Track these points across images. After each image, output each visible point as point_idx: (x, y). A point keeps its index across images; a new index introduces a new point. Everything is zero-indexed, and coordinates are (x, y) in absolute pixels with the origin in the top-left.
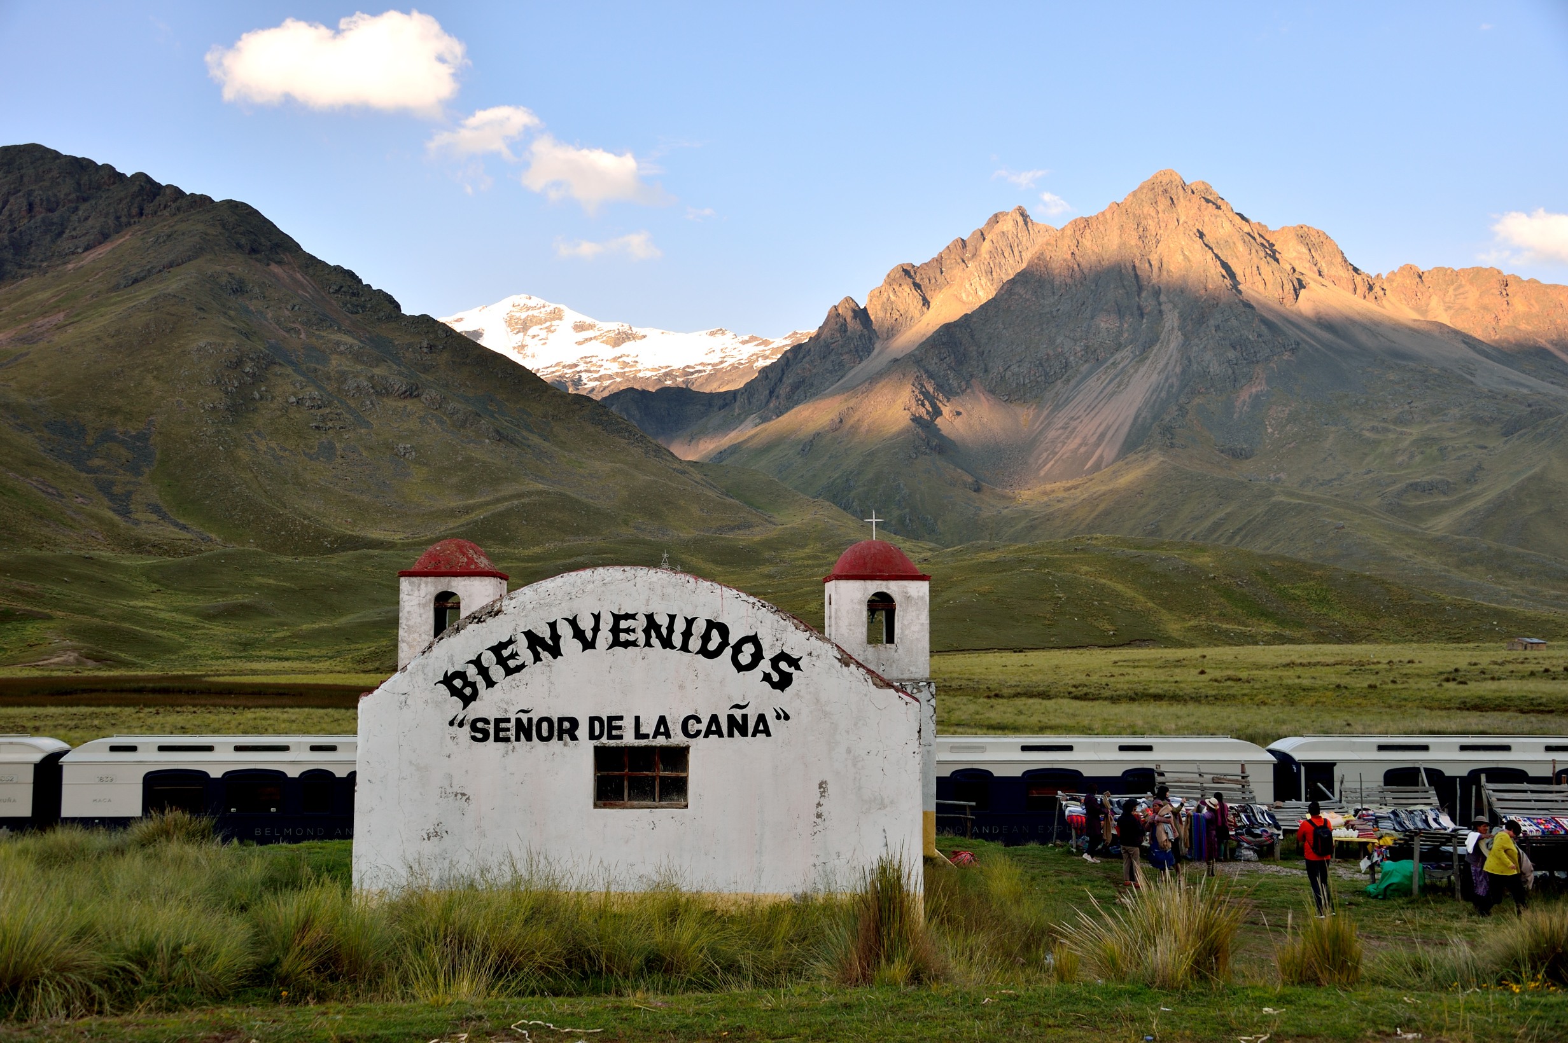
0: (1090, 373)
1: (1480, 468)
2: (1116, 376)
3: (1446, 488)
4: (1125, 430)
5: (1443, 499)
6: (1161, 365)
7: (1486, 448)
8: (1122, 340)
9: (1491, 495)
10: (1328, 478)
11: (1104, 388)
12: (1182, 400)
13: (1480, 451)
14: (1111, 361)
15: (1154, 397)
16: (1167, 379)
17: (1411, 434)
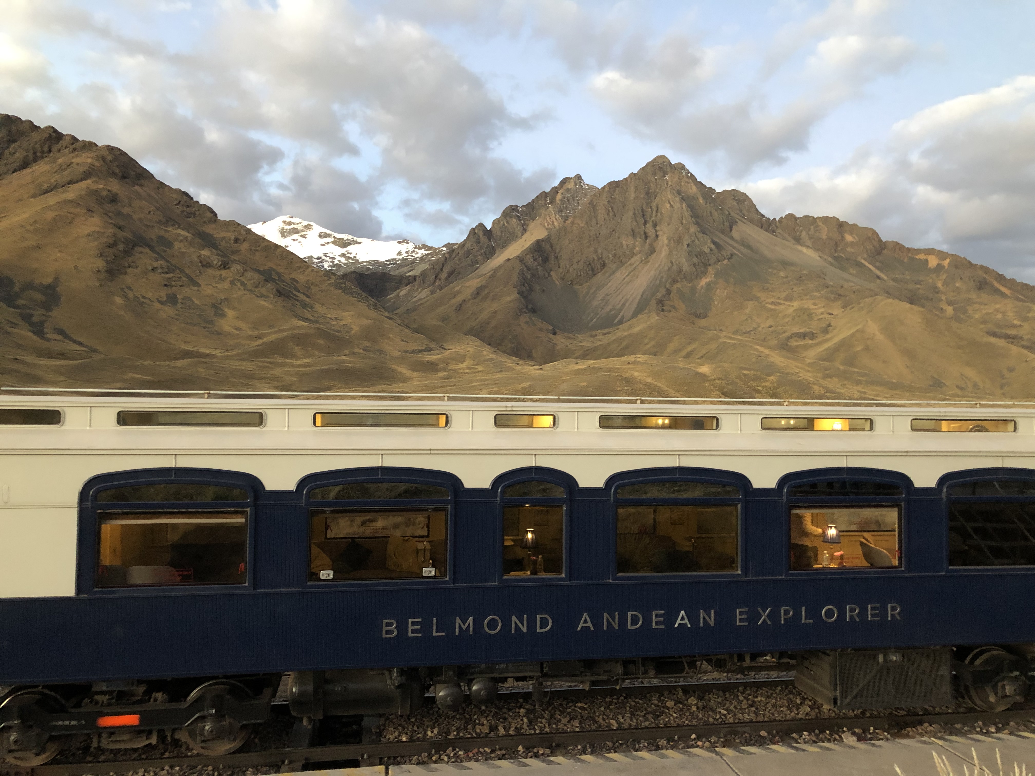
0: (617, 269)
1: (829, 325)
2: (632, 271)
3: (812, 336)
4: (637, 301)
5: (810, 342)
6: (657, 266)
7: (833, 314)
8: (635, 251)
9: (836, 340)
10: (748, 330)
11: (625, 278)
12: (668, 286)
13: (830, 316)
14: (629, 263)
15: (652, 284)
16: (660, 274)
17: (793, 306)
